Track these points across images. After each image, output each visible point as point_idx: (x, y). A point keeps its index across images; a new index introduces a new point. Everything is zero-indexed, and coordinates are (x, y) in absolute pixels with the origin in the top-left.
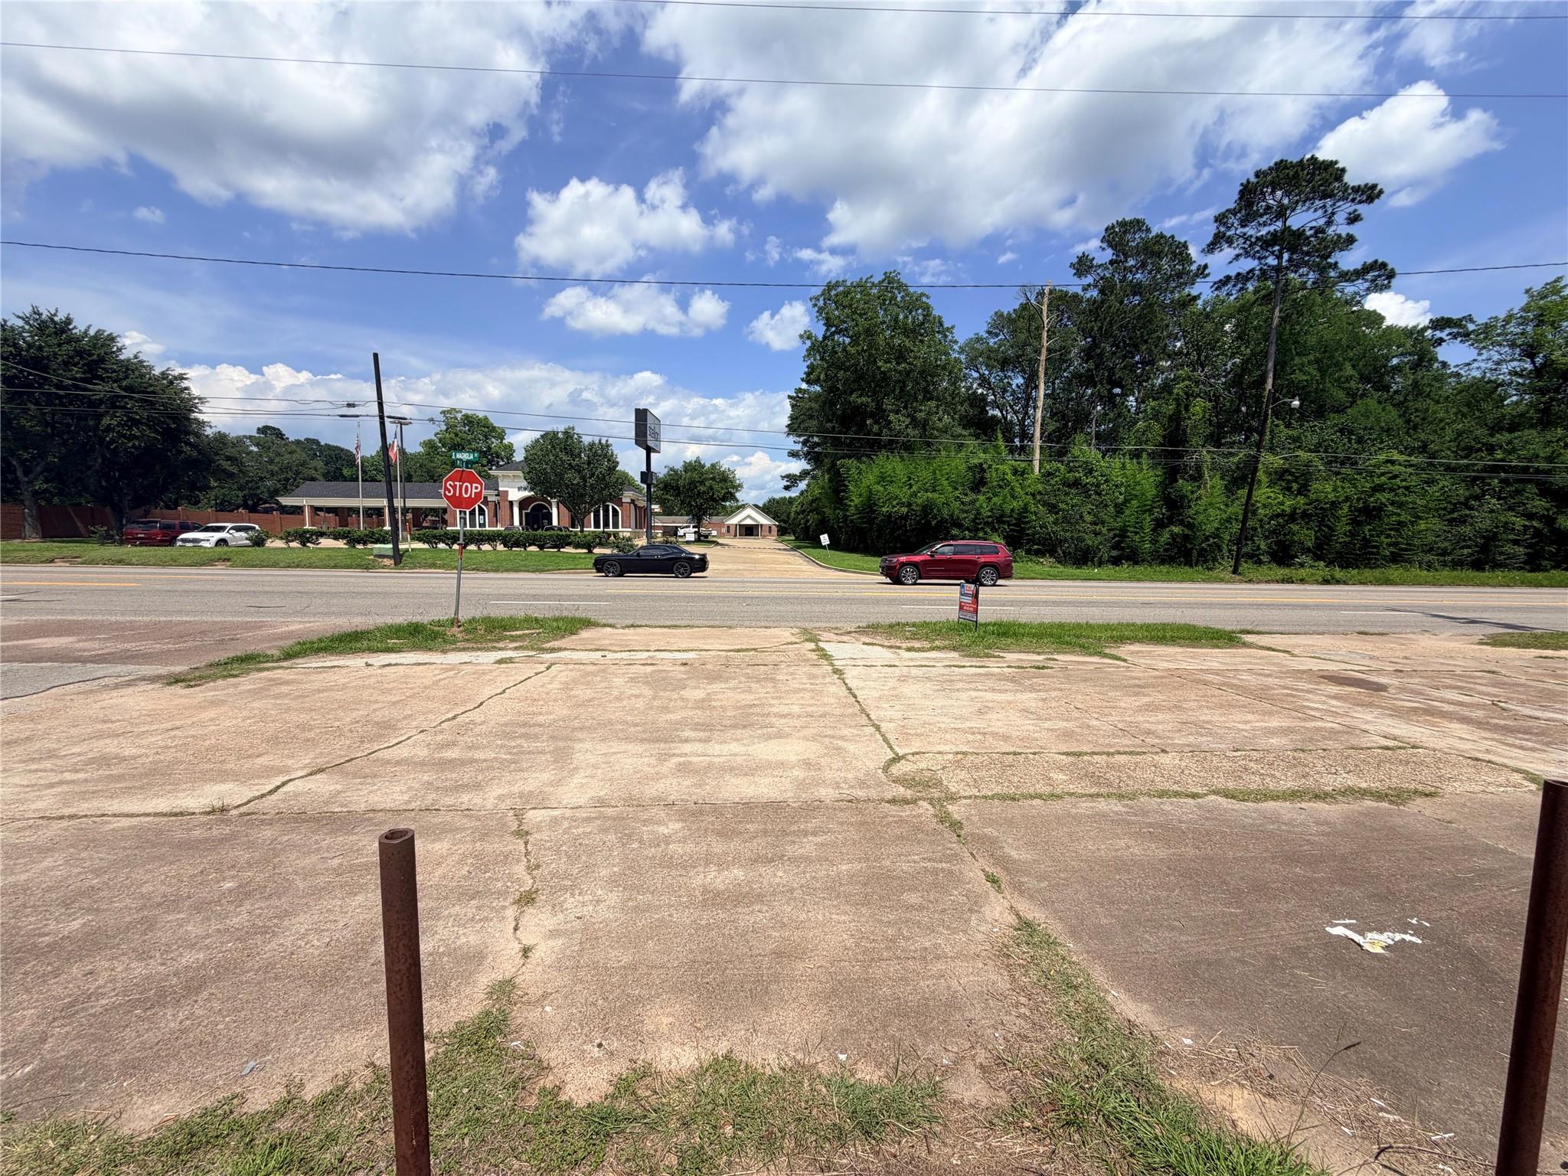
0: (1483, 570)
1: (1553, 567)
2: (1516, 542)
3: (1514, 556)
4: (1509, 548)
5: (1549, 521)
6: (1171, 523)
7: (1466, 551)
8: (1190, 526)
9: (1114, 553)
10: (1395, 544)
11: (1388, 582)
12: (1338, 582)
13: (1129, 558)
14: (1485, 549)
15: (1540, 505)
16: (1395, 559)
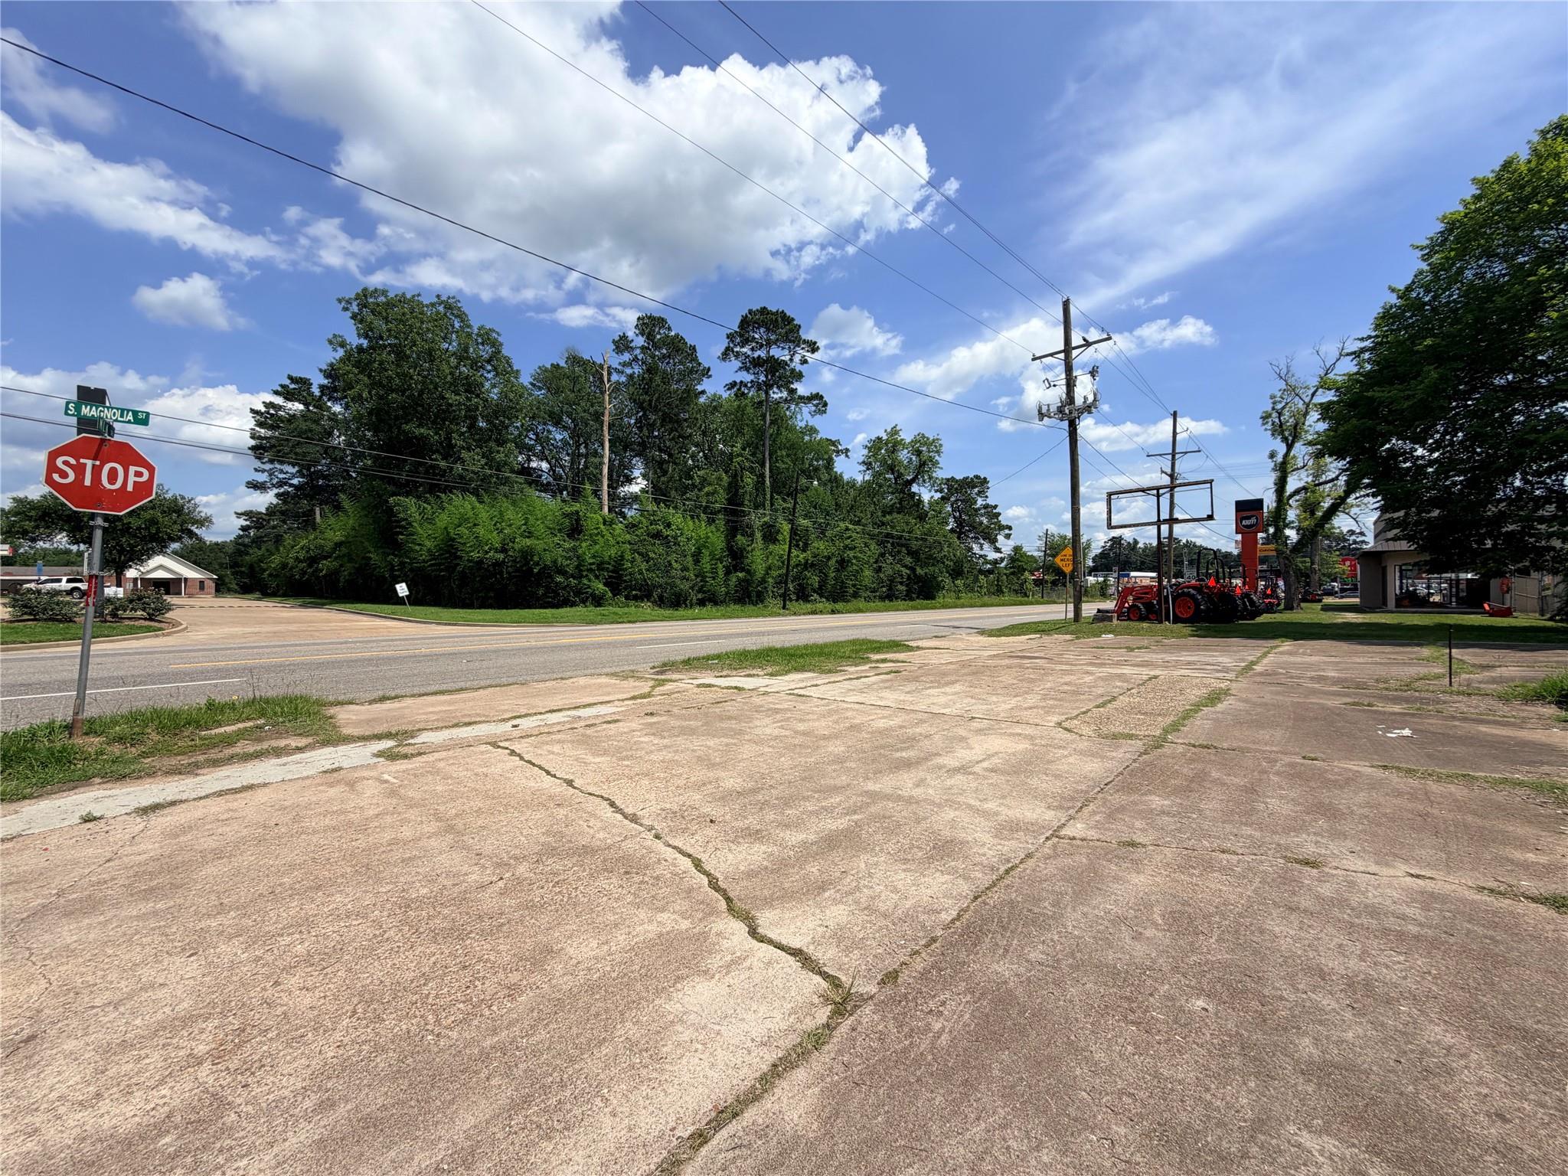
0: (891, 601)
1: (918, 598)
2: (901, 583)
3: (901, 592)
4: (900, 587)
5: (913, 569)
6: (736, 571)
7: (884, 589)
8: (748, 572)
9: (700, 596)
10: (854, 586)
11: (860, 611)
12: (839, 612)
13: (710, 600)
14: (890, 588)
15: (908, 560)
16: (855, 595)
